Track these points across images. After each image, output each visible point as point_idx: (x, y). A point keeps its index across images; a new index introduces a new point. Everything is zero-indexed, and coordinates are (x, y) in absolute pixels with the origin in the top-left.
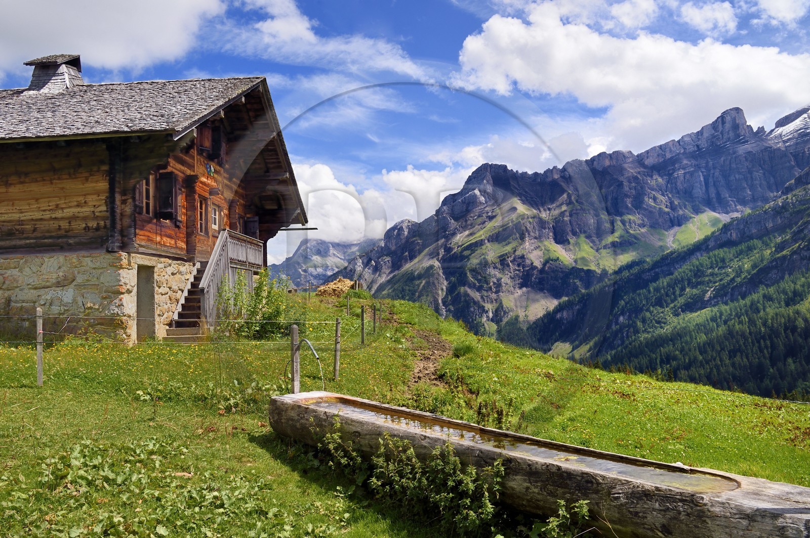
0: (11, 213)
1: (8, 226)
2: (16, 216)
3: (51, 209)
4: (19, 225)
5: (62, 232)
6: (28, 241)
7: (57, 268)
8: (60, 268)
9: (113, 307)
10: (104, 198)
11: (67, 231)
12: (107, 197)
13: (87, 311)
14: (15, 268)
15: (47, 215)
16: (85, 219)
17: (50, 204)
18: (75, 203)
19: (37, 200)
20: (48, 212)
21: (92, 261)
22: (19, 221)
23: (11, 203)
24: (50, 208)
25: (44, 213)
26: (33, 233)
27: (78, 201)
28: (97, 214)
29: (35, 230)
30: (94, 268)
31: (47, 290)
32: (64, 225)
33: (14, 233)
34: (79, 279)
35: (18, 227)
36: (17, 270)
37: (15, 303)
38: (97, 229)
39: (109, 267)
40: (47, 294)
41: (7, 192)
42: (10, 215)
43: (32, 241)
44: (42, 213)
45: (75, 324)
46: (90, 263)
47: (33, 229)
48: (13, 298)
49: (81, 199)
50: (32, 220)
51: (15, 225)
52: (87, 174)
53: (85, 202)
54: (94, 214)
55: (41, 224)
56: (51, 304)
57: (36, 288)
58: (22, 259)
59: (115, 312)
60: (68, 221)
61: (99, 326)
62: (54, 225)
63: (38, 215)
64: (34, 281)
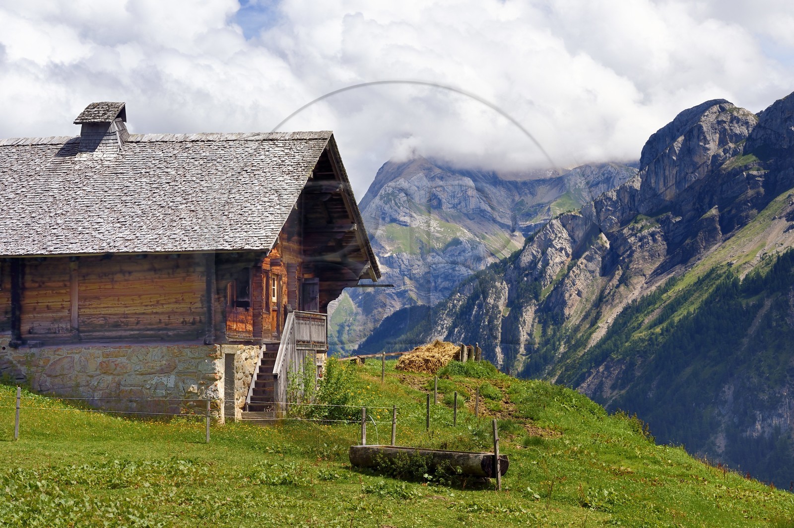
0: (117, 307)
1: (114, 319)
2: (121, 310)
3: (153, 305)
4: (124, 318)
5: (163, 325)
6: (132, 333)
7: (161, 357)
8: (163, 357)
9: (209, 392)
10: (199, 296)
11: (166, 325)
12: (203, 296)
13: (187, 395)
14: (124, 356)
15: (149, 310)
16: (182, 314)
17: (152, 300)
18: (174, 300)
19: (140, 296)
20: (149, 307)
21: (191, 352)
22: (124, 314)
23: (117, 298)
24: (152, 303)
25: (146, 308)
26: (136, 325)
27: (176, 298)
28: (193, 310)
29: (138, 323)
30: (193, 358)
31: (152, 376)
32: (164, 318)
33: (120, 325)
34: (180, 367)
35: (123, 320)
36: (126, 358)
37: (124, 386)
38: (193, 323)
39: (206, 358)
40: (152, 379)
41: (113, 288)
42: (116, 309)
43: (136, 332)
44: (144, 308)
45: (176, 406)
46: (189, 353)
47: (136, 321)
48: (123, 383)
49: (179, 296)
50: (136, 313)
51: (121, 317)
52: (184, 275)
53: (183, 299)
54: (191, 310)
55: (144, 318)
56: (155, 389)
57: (142, 374)
58: (130, 348)
59: (211, 396)
60: (167, 316)
61: (197, 408)
62: (155, 319)
63: (141, 310)
64: (141, 369)
